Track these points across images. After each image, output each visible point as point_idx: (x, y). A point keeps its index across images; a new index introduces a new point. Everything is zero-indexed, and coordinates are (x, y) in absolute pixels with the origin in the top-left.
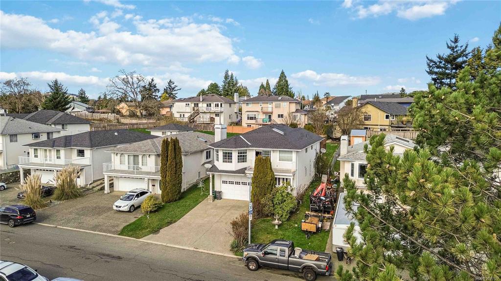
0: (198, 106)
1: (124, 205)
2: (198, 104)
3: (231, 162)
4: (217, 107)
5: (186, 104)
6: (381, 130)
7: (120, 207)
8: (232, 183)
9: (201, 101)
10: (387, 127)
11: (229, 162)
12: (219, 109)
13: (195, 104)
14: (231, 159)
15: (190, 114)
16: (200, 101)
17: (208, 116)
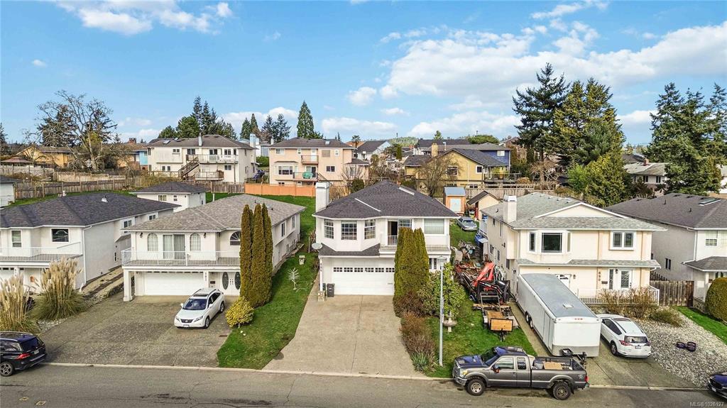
0: (194, 153)
1: (197, 318)
2: (194, 150)
3: (355, 239)
4: (228, 155)
5: (174, 150)
6: (471, 187)
7: (190, 321)
8: (348, 270)
9: (200, 144)
10: (480, 183)
11: (351, 239)
12: (232, 158)
13: (189, 150)
14: (356, 234)
15: (179, 167)
16: (198, 146)
17: (214, 169)
